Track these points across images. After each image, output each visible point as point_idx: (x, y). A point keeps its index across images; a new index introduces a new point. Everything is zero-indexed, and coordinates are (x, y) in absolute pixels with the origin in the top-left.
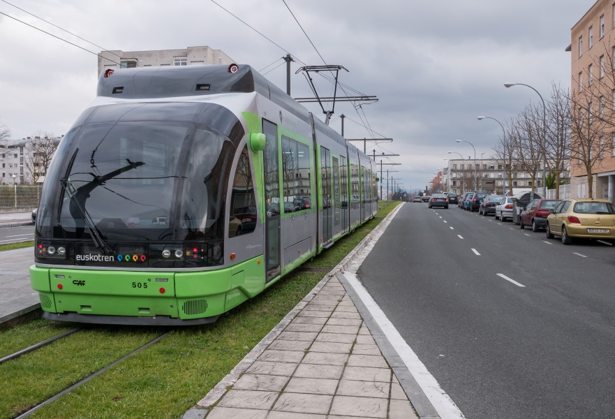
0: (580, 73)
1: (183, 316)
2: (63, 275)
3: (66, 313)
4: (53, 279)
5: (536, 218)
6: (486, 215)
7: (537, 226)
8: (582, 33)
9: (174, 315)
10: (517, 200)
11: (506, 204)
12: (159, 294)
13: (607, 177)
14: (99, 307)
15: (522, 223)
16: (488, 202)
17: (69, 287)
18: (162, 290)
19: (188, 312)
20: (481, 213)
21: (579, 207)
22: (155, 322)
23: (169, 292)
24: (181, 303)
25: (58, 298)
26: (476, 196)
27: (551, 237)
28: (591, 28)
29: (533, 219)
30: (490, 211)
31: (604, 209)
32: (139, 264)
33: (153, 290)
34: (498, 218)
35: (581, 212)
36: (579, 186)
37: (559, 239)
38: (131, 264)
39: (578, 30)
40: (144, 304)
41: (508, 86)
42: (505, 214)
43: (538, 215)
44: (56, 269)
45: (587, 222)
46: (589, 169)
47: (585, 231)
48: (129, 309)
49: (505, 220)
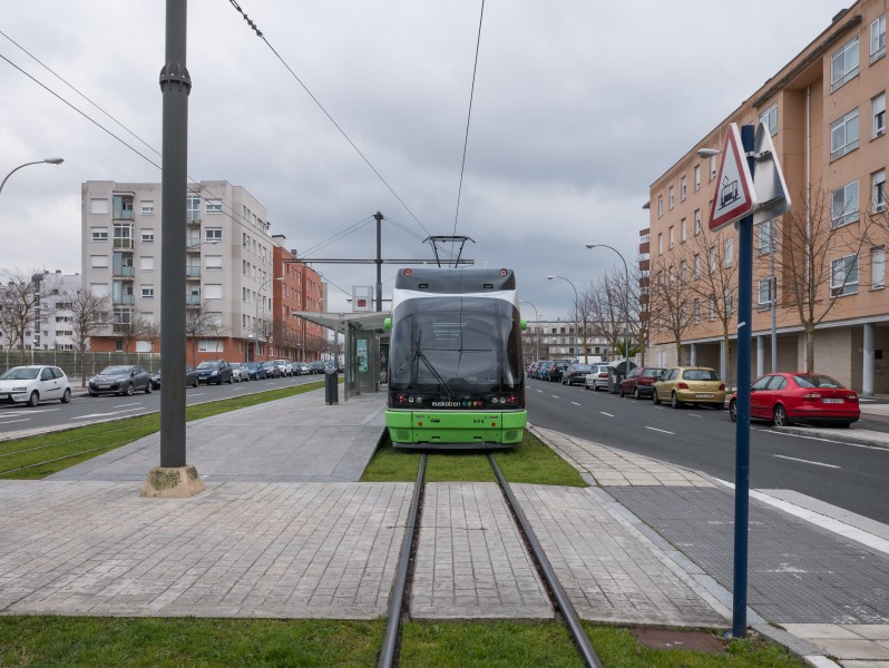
0: (660, 234)
1: (505, 441)
2: (423, 416)
3: (419, 442)
4: (415, 418)
5: (639, 386)
6: (571, 384)
7: (640, 394)
8: (661, 192)
9: (498, 440)
10: (614, 369)
11: (599, 372)
12: (491, 426)
13: (689, 345)
14: (446, 437)
15: (624, 390)
16: (573, 371)
17: (427, 423)
18: (494, 424)
19: (508, 438)
20: (564, 383)
21: (687, 375)
22: (484, 446)
23: (498, 426)
24: (504, 433)
25: (415, 432)
26: (555, 366)
27: (658, 402)
28: (671, 188)
29: (636, 388)
30: (577, 380)
31: (708, 377)
32: (478, 408)
33: (488, 424)
34: (588, 388)
35: (689, 379)
36: (659, 355)
37: (670, 406)
38: (472, 408)
39: (659, 187)
40: (477, 434)
41: (589, 247)
42: (598, 384)
43: (641, 383)
44: (417, 412)
45: (695, 388)
46: (678, 336)
47: (693, 396)
48: (467, 438)
49: (598, 389)
